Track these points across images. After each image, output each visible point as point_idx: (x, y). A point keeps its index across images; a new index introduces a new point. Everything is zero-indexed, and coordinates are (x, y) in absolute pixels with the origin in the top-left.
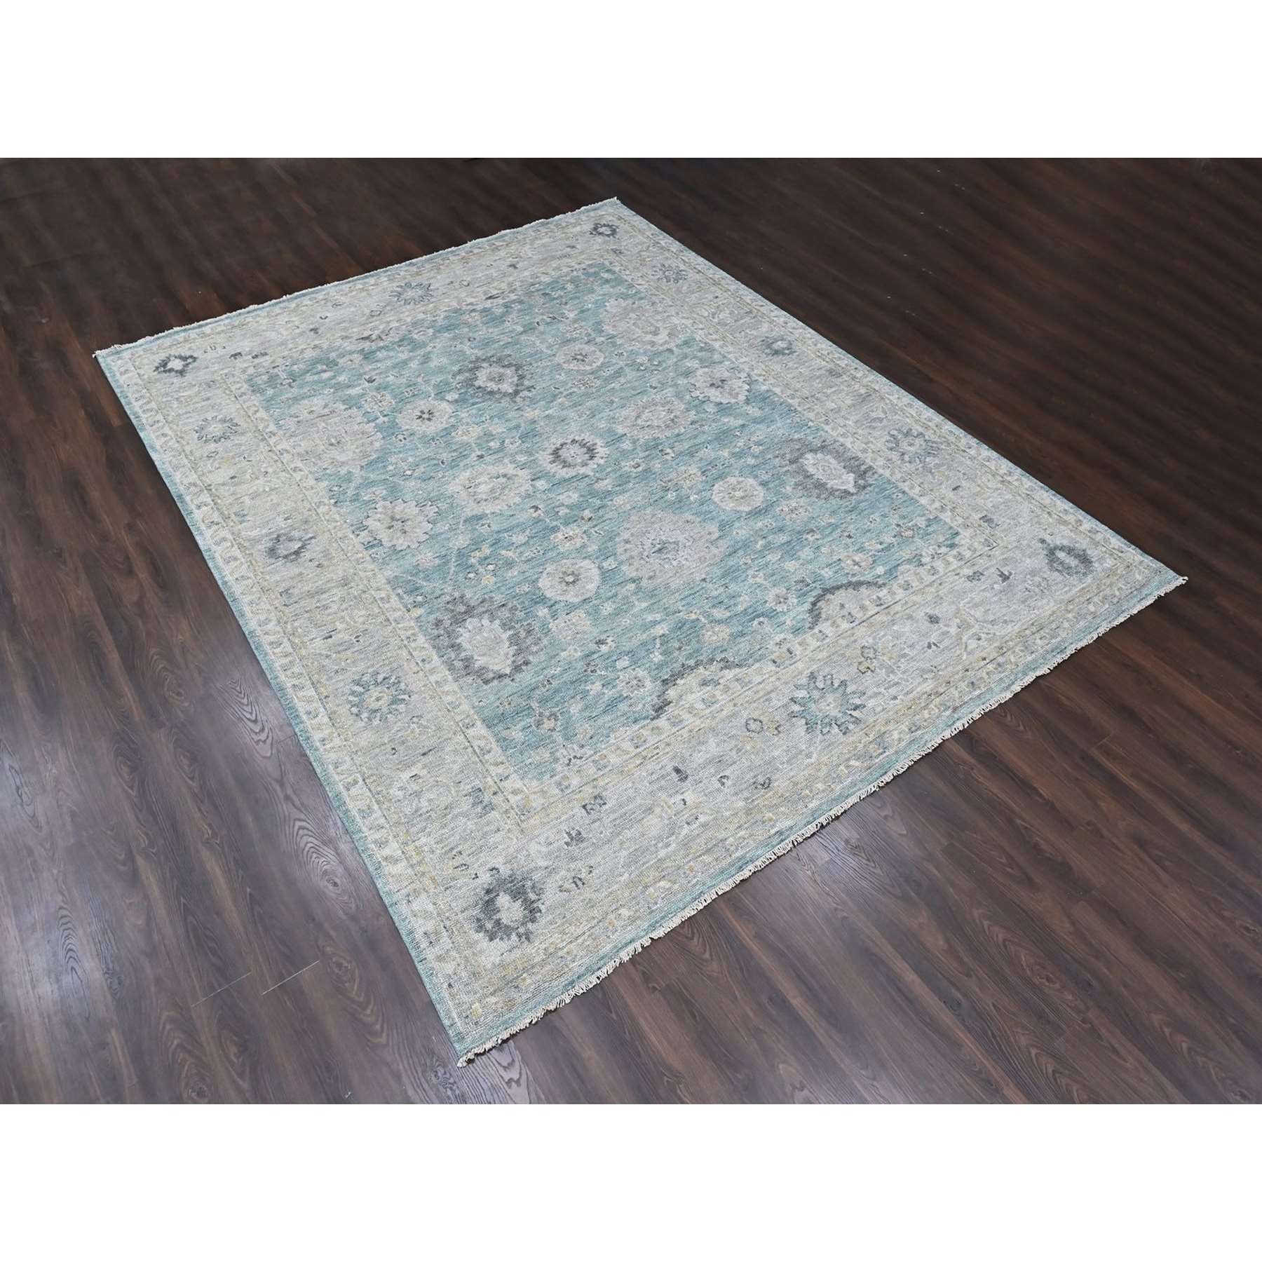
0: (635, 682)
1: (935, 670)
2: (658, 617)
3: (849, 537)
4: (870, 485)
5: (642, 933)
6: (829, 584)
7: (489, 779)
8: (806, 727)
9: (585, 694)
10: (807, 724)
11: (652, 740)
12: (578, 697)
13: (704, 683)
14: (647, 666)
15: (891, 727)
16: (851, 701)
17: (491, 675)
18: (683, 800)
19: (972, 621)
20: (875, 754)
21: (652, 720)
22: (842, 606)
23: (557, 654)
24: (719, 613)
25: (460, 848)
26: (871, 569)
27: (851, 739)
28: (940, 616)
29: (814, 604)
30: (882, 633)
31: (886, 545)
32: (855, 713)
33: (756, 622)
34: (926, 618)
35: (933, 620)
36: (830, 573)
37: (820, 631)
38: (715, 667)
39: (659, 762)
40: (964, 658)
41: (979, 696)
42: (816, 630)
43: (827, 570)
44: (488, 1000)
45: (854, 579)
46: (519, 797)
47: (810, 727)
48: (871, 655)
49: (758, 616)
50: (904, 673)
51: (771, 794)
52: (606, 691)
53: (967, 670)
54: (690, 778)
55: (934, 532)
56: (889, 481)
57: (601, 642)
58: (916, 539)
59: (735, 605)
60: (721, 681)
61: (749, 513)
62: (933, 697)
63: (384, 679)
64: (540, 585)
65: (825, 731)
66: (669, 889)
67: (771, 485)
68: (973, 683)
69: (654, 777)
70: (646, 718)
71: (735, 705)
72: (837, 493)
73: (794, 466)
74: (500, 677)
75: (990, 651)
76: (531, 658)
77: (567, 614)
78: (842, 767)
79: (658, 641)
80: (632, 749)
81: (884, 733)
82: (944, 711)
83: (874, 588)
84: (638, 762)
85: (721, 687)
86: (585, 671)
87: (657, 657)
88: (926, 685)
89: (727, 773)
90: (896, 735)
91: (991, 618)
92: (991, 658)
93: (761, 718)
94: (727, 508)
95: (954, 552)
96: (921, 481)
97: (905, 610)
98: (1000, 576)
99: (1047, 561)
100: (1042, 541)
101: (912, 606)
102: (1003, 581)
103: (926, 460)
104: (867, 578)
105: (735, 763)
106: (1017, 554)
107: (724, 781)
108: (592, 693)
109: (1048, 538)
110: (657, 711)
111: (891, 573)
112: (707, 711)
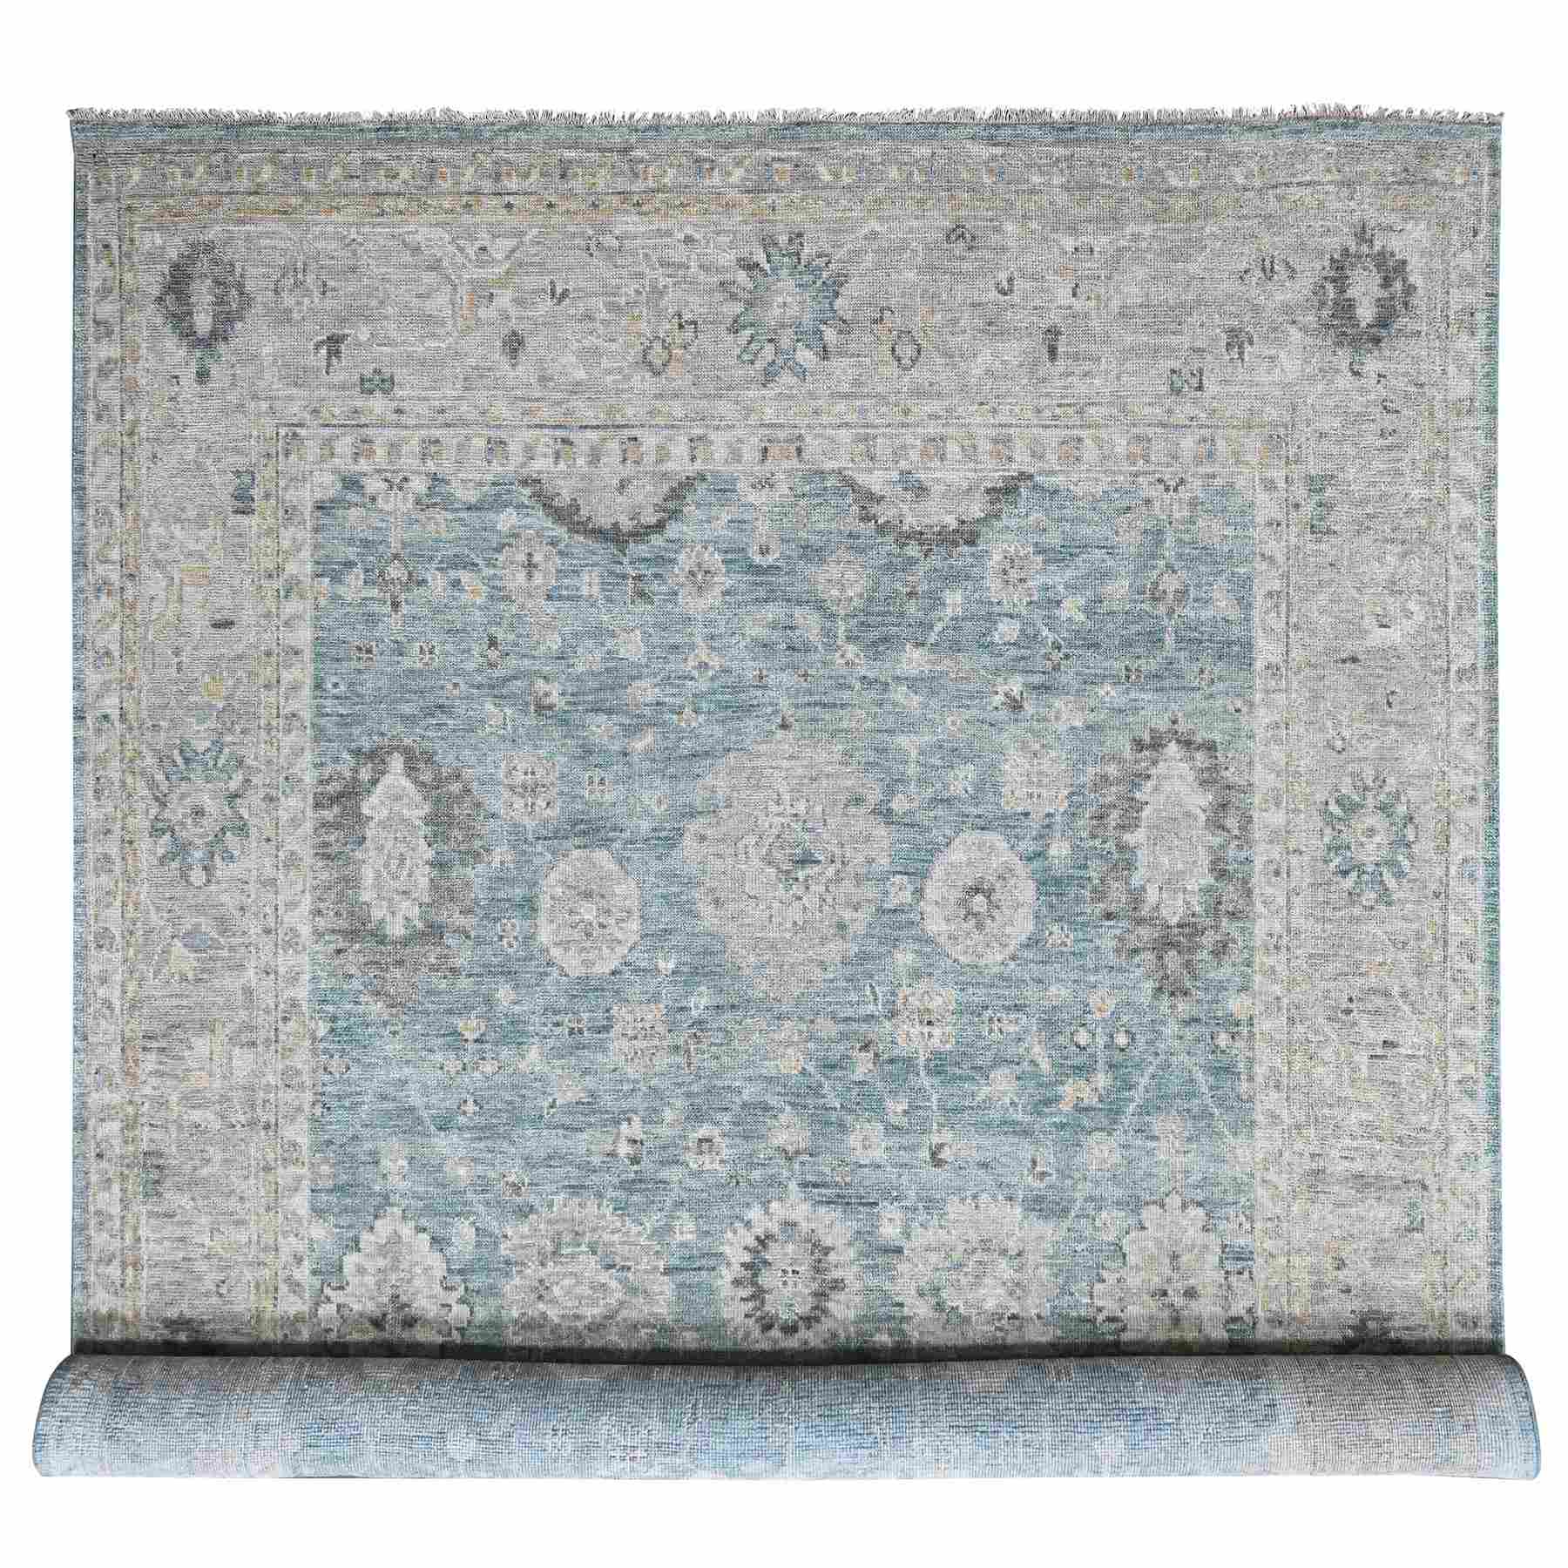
1: (593, 244)
2: (900, 694)
3: (493, 643)
4: (357, 752)
6: (603, 551)
7: (1293, 540)
8: (841, 290)
9: (1092, 607)
10: (837, 294)
11: (1052, 437)
12: (1105, 608)
13: (921, 490)
14: (977, 596)
15: (733, 194)
16: (750, 286)
18: (1074, 295)
19: (463, 291)
20: (788, 167)
21: (1031, 477)
22: (622, 486)
23: (1088, 727)
24: (809, 623)
25: (1380, 442)
26: (516, 536)
27: (798, 218)
28: (499, 343)
29: (660, 526)
30: (609, 379)
31: (453, 574)
32: (760, 257)
33: (770, 559)
34: (522, 358)
35: (514, 345)
36: (586, 578)
37: (693, 459)
38: (885, 514)
39: (1065, 388)
40: (535, 231)
41: (575, 146)
42: (698, 465)
43: (585, 591)
44: (1444, 179)
45: (561, 531)
46: (1271, 473)
47: (834, 288)
48: (658, 347)
49: (758, 570)
50: (641, 275)
51: (963, 213)
52: (1061, 588)
53: (550, 205)
55: (350, 542)
56: (320, 735)
57: (1015, 705)
58: (395, 547)
59: (774, 626)
60: (895, 475)
62: (636, 198)
63: (1346, 873)
64: (1031, 926)
65: (821, 262)
68: (563, 176)
69: (1087, 366)
70: (1035, 487)
71: (906, 412)
72: (427, 777)
75: (490, 211)
77: (1027, 814)
78: (846, 180)
79: (933, 638)
80: (1088, 442)
81: (749, 192)
82: (641, 161)
83: (548, 488)
84: (1092, 410)
85: (903, 464)
86: (1066, 657)
87: (954, 600)
88: (631, 228)
89: (993, 295)
90: (737, 174)
91: (429, 278)
92: (495, 201)
93: (888, 357)
95: (364, 465)
96: (263, 693)
97: (537, 400)
98: (337, 353)
99: (239, 325)
100: (203, 376)
101: (523, 399)
102: (345, 336)
103: (208, 744)
104: (539, 519)
105: (973, 305)
106: (270, 379)
107: (1005, 284)
108: (1082, 601)
109: (188, 375)
110: (1016, 488)
111: (495, 503)
112: (951, 431)
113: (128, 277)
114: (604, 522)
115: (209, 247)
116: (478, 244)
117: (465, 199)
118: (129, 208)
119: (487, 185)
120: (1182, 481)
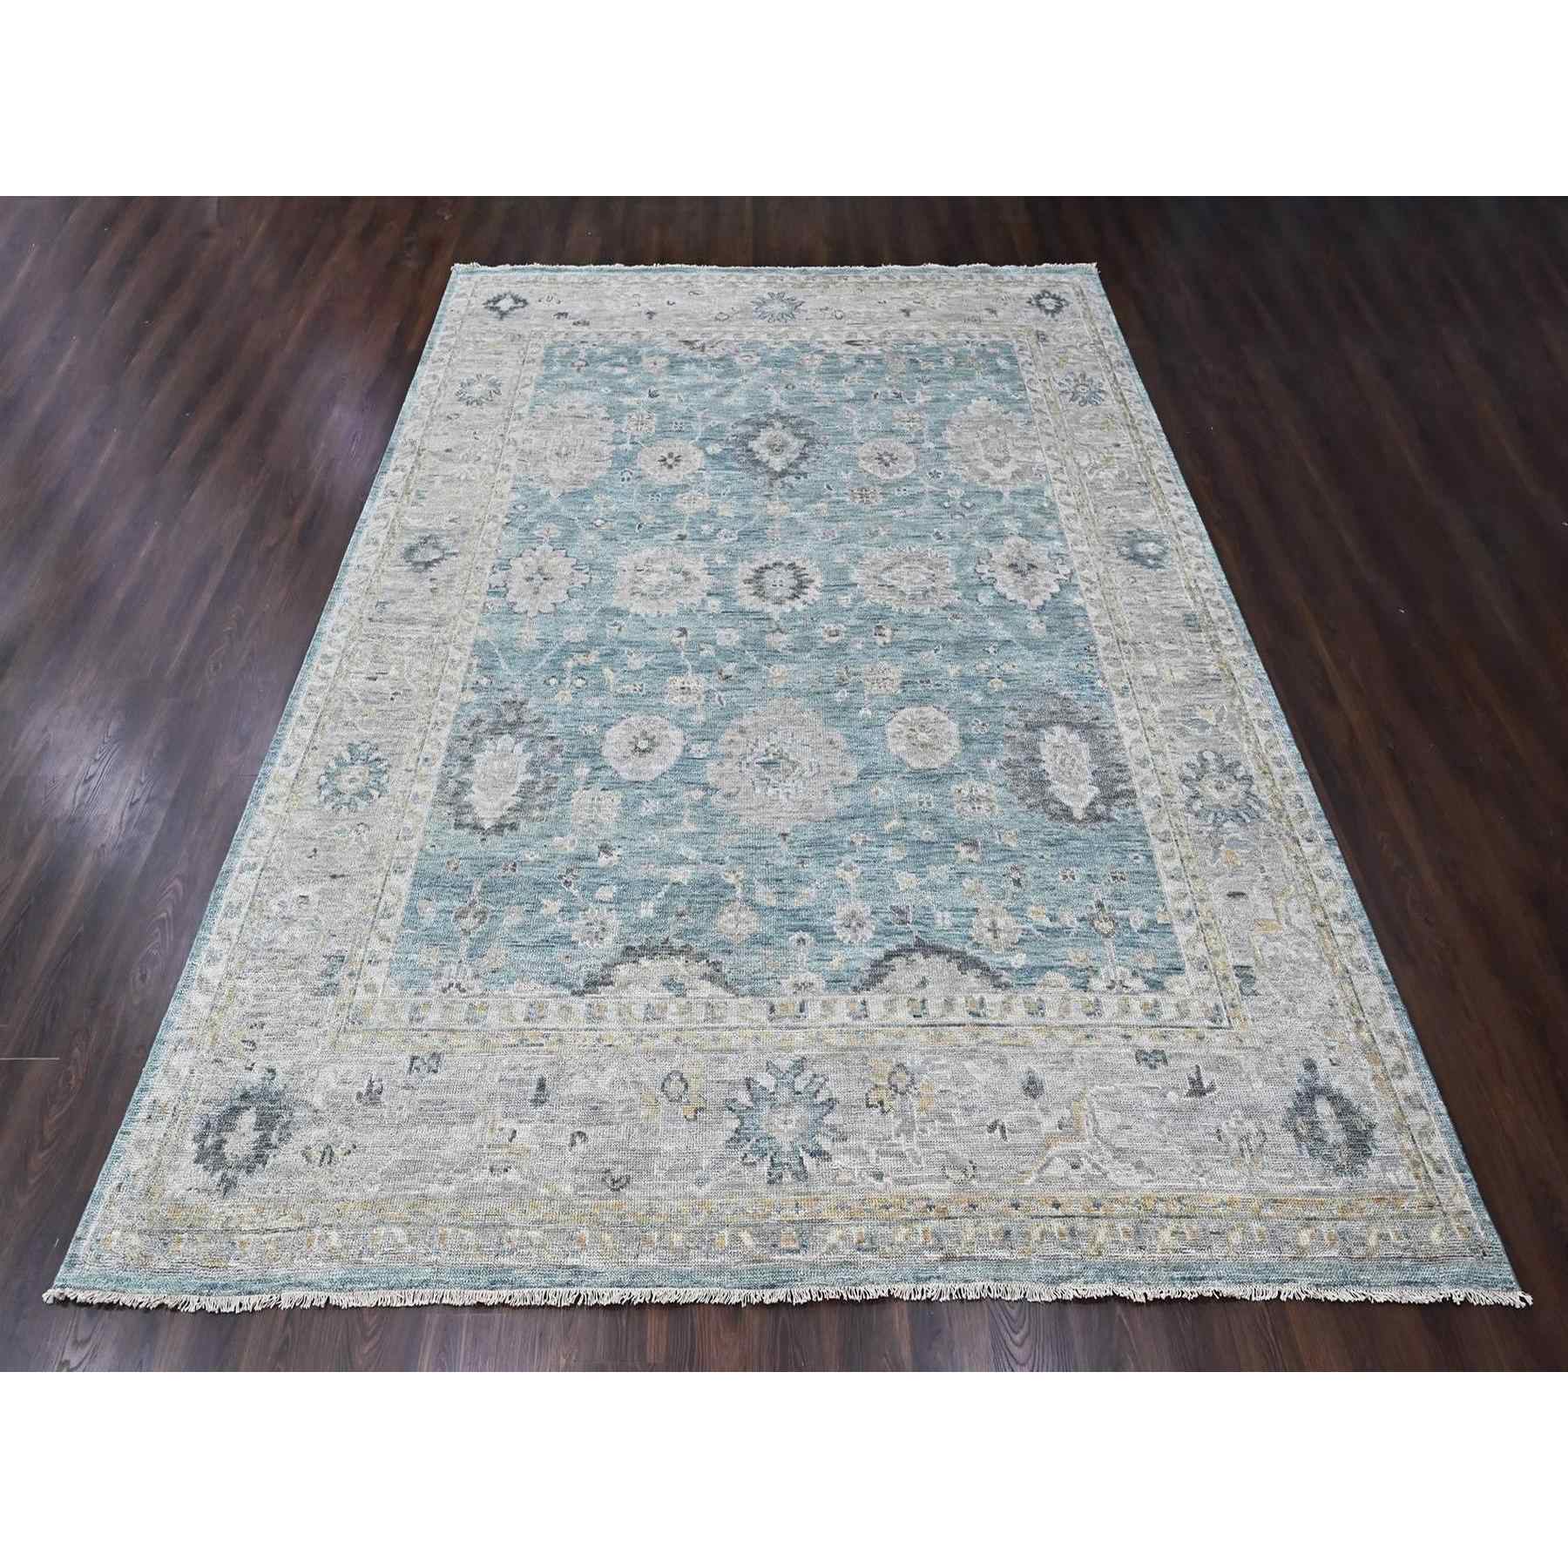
0: (597, 928)
1: (971, 1172)
2: (693, 854)
3: (1017, 882)
4: (1109, 820)
5: (327, 1284)
6: (935, 938)
7: (361, 952)
8: (732, 1134)
9: (535, 908)
10: (737, 1131)
11: (551, 1021)
12: (525, 907)
13: (669, 984)
14: (628, 915)
15: (839, 1218)
16: (818, 1138)
17: (469, 820)
18: (515, 1132)
19: (1088, 1131)
20: (783, 1245)
21: (574, 993)
22: (924, 983)
23: (551, 836)
24: (765, 896)
25: (267, 1019)
26: (1008, 950)
27: (773, 1197)
28: (1047, 1088)
29: (889, 956)
30: (943, 1062)
31: (1057, 925)
32: (809, 1162)
33: (796, 936)
34: (1024, 1077)
35: (1033, 1088)
36: (948, 923)
37: (864, 1003)
38: (701, 967)
39: (533, 1059)
40: (1028, 1182)
41: (1000, 1262)
42: (859, 998)
43: (947, 914)
44: (131, 1236)
45: (971, 952)
46: (368, 996)
47: (738, 1137)
48: (901, 1086)
49: (805, 929)
50: (922, 1145)
51: (612, 1202)
52: (559, 920)
53: (1016, 1206)
54: (546, 1107)
55: (1146, 946)
56: (1141, 829)
57: (606, 849)
58: (1109, 942)
59: (793, 894)
60: (690, 994)
61: (918, 771)
62: (932, 1214)
63: (376, 760)
64: (608, 734)
65: (751, 1158)
66: (401, 1246)
67: (976, 747)
68: (1008, 1233)
69: (512, 1075)
70: (570, 986)
71: (677, 1040)
72: (1053, 806)
73: (1026, 734)
74: (475, 827)
75: (1076, 1200)
76: (523, 823)
77: (604, 790)
78: (726, 1232)
79: (666, 888)
80: (521, 1018)
81: (823, 1221)
82: (931, 1249)
83: (987, 981)
84: (513, 1041)
85: (683, 1001)
86: (560, 877)
87: (647, 911)
88: (937, 1186)
89: (590, 1132)
90: (833, 1237)
91: (1121, 1142)
92: (1070, 1211)
93: (691, 1084)
94: (893, 750)
95: (1150, 998)
96: (1191, 853)
97: (1005, 1045)
98: (1192, 1082)
99: (1290, 1104)
100: (1310, 1066)
101: (1018, 1046)
102: (1190, 1094)
103: (1225, 825)
104: (991, 961)
105: (610, 1123)
106: (1249, 1063)
107: (578, 1140)
108: (543, 911)
109: (1323, 1065)
110: (587, 985)
111: (1030, 974)
112: (640, 1026)
113: (1409, 1146)
114: (938, 961)
115: (1339, 1170)
116: (1081, 1171)
117: (1101, 1212)
118: (1431, 1206)
119: (1081, 1225)
120: (444, 991)
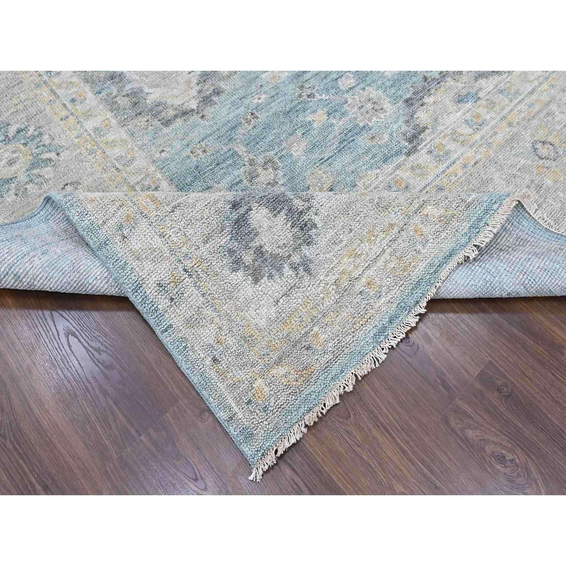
0: (369, 106)
9: (307, 127)
12: (299, 133)
13: (460, 99)
14: (379, 82)
17: (172, 113)
21: (408, 154)
52: (334, 122)
60: (481, 95)
63: (18, 132)
70: (400, 152)
71: (510, 125)
74: (185, 113)
76: (222, 85)
85: (483, 102)
86: (300, 96)
93: (551, 139)
108: (315, 125)
110: (410, 141)
112: (477, 136)
